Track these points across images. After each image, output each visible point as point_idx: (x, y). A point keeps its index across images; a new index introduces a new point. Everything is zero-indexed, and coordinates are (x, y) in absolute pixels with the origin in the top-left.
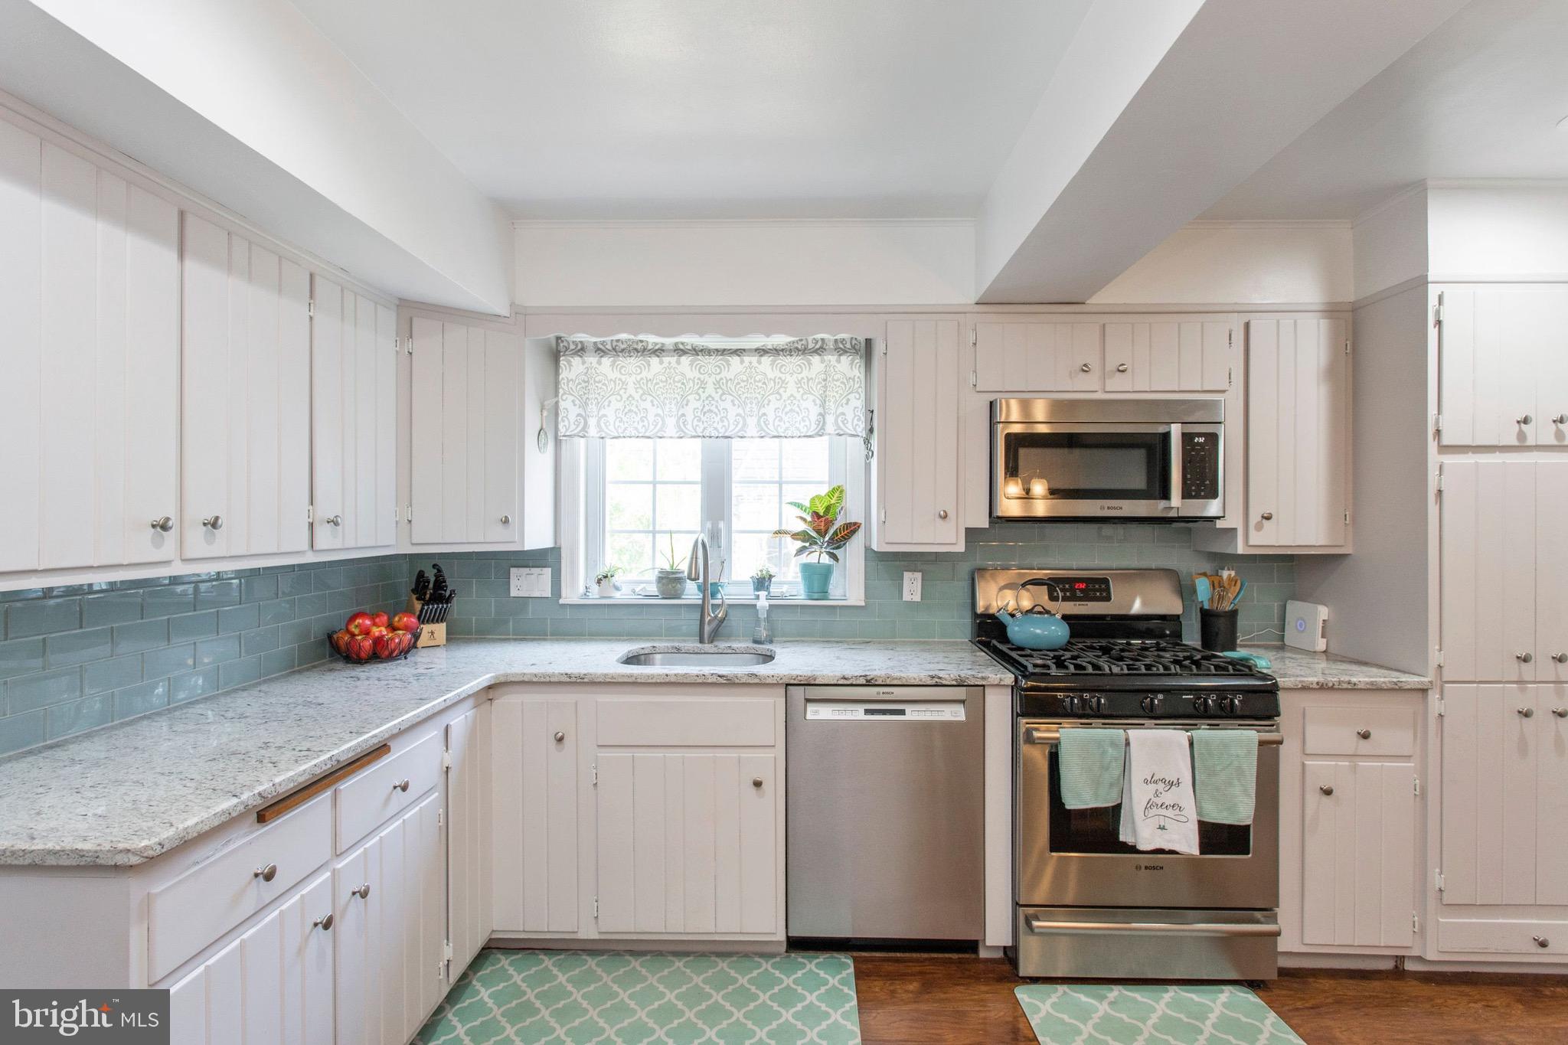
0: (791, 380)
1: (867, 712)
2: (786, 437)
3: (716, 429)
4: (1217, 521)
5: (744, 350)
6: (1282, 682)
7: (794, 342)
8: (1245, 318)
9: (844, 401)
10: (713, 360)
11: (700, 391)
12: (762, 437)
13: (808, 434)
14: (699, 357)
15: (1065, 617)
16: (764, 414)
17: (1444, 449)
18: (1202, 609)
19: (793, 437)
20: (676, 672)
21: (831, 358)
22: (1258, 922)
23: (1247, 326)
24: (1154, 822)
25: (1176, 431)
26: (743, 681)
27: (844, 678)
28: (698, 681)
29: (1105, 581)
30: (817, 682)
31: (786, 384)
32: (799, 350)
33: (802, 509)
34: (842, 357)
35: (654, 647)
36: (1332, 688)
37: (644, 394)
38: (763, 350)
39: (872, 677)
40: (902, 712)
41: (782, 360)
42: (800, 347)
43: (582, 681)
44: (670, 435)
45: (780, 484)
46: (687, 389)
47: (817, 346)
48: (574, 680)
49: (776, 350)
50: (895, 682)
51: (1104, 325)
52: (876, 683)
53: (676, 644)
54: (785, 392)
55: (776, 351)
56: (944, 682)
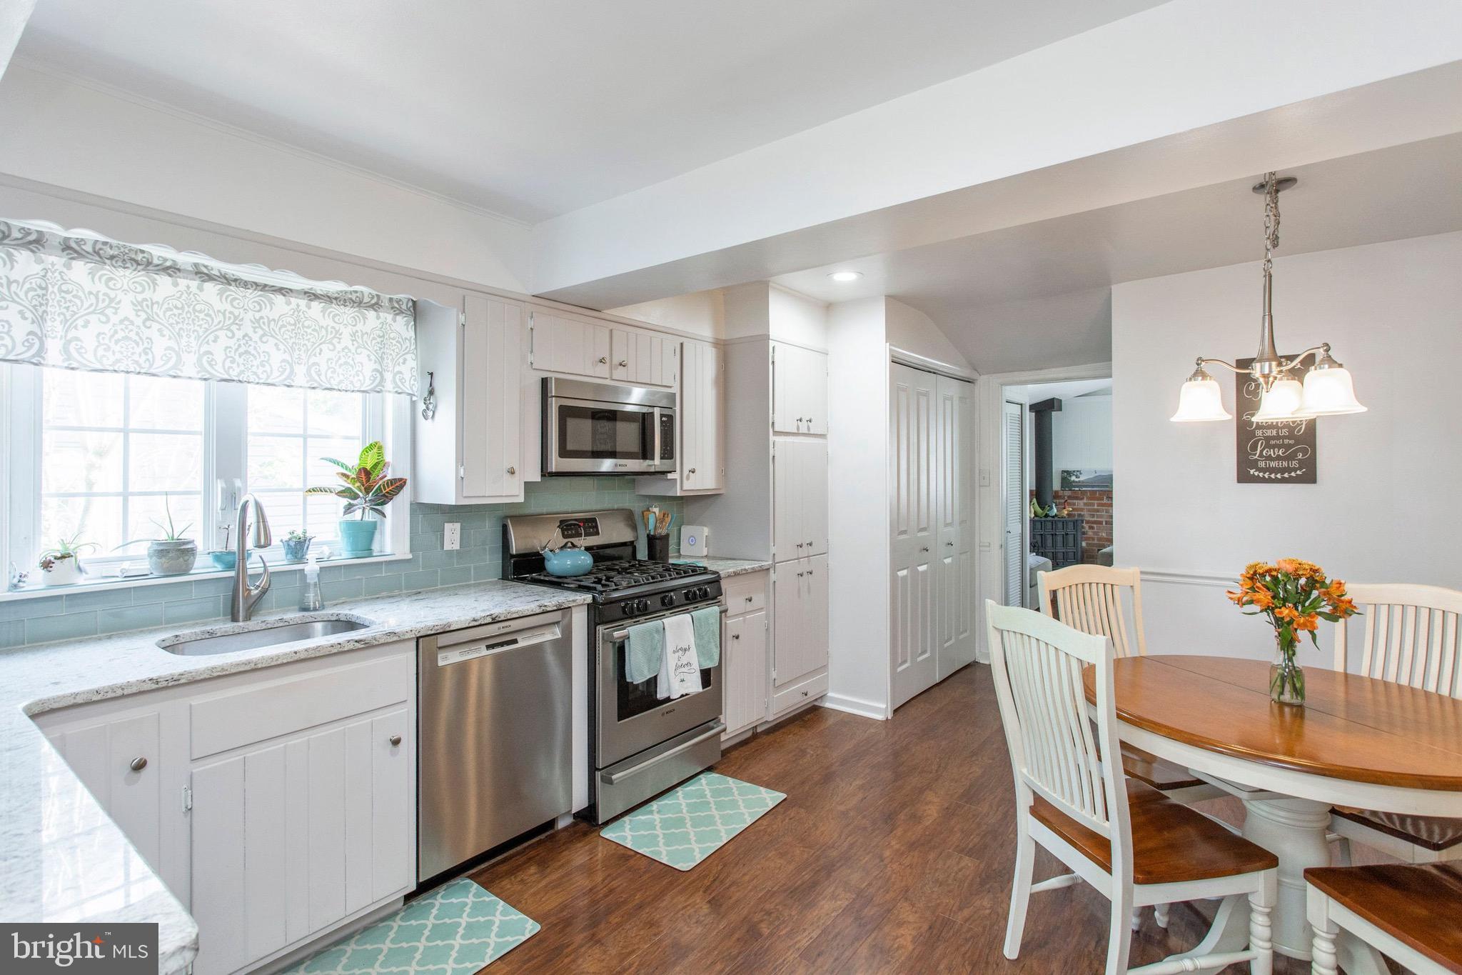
0: (346, 332)
1: (488, 647)
2: (339, 390)
3: (255, 373)
4: (669, 474)
5: (291, 290)
6: (722, 574)
7: (346, 293)
8: (682, 340)
9: (401, 360)
10: (251, 294)
11: (234, 328)
12: (314, 388)
13: (362, 389)
14: (231, 288)
15: (588, 549)
16: (315, 364)
17: (776, 433)
18: (648, 535)
19: (346, 391)
20: (305, 647)
21: (387, 316)
22: (713, 728)
23: (682, 344)
24: (678, 679)
25: (657, 412)
26: (382, 641)
27: (475, 620)
28: (333, 652)
29: (594, 520)
30: (452, 629)
31: (340, 335)
32: (354, 302)
33: (338, 465)
34: (398, 317)
35: (177, 636)
36: (739, 574)
37: (148, 319)
38: (314, 295)
39: (496, 615)
40: (515, 641)
41: (335, 309)
42: (354, 299)
43: (176, 683)
44: (188, 376)
45: (305, 437)
46: (214, 324)
47: (373, 302)
48: (165, 684)
49: (329, 297)
50: (514, 616)
51: (611, 330)
52: (500, 619)
53: (208, 628)
54: (339, 343)
55: (329, 299)
56: (549, 609)
